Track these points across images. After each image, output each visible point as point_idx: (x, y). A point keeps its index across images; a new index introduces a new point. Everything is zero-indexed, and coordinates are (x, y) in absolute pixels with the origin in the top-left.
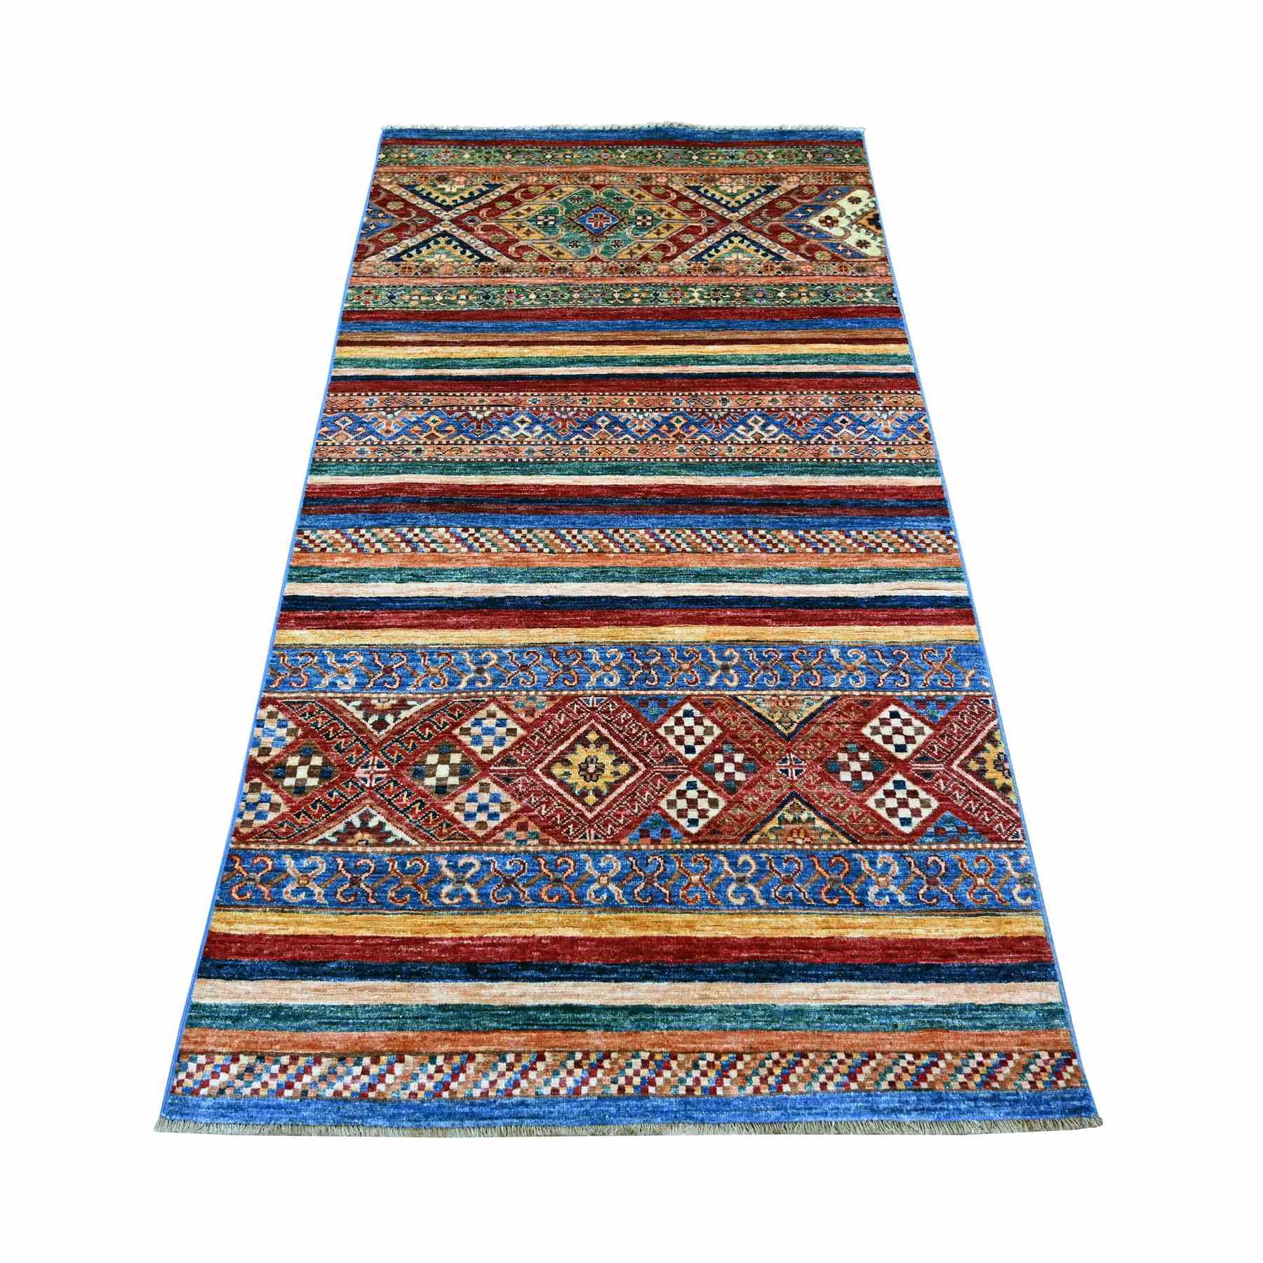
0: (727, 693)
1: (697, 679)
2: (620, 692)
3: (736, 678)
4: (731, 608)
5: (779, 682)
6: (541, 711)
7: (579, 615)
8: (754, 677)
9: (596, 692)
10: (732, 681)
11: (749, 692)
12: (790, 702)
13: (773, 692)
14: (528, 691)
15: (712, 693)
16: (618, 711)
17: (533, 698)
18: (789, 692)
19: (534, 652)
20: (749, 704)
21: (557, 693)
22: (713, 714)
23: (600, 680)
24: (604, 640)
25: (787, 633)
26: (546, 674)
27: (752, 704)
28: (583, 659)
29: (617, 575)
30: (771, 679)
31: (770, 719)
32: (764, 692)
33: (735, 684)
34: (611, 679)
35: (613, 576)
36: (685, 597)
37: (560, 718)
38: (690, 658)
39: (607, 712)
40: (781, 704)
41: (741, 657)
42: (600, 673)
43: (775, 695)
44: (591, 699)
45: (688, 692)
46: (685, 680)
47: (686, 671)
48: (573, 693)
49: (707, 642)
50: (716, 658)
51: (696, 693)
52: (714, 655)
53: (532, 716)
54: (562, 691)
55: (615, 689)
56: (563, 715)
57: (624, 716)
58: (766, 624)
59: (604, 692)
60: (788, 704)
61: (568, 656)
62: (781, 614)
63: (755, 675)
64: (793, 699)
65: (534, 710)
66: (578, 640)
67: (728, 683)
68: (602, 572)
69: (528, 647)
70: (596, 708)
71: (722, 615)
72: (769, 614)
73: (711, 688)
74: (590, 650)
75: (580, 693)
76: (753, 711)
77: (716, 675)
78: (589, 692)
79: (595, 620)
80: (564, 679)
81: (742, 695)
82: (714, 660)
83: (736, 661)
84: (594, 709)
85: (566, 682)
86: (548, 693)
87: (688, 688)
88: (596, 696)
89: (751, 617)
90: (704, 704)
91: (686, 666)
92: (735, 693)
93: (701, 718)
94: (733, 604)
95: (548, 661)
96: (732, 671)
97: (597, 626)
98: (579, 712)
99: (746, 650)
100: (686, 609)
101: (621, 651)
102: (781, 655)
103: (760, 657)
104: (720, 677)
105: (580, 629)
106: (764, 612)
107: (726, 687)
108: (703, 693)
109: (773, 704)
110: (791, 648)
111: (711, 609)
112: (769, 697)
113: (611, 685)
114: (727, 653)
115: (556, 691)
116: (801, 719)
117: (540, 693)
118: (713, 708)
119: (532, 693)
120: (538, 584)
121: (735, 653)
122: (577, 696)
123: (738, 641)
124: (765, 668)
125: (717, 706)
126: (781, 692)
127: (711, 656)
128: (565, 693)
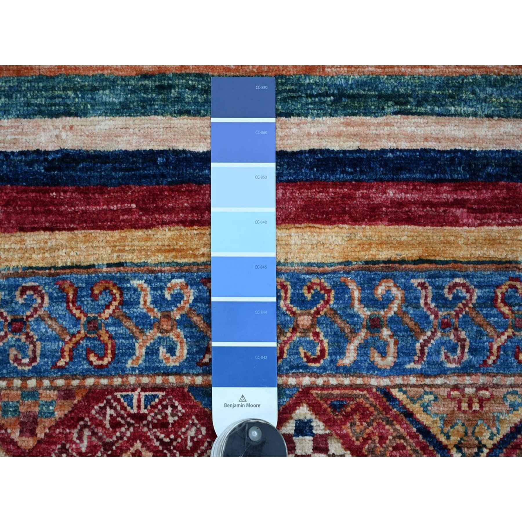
0: (374, 382)
1: (323, 351)
2: (187, 380)
3: (392, 349)
4: (396, 182)
5: (467, 357)
6: (48, 423)
7: (117, 201)
8: (423, 346)
9: (145, 380)
10: (384, 354)
11: (413, 380)
12: (481, 401)
13: (453, 380)
14: (24, 377)
15: (347, 381)
16: (181, 422)
17: (33, 394)
18: (482, 380)
19: (33, 288)
20: (410, 406)
21: (75, 383)
22: (346, 429)
23: (152, 352)
24: (161, 258)
25: (492, 242)
26: (57, 339)
27: (415, 408)
28: (122, 303)
29: (188, 96)
30: (453, 350)
31: (443, 439)
32: (439, 381)
33: (390, 360)
34: (171, 350)
35: (180, 99)
36: (312, 152)
37: (80, 438)
38: (314, 302)
39: (163, 425)
40: (465, 406)
41: (405, 300)
42: (153, 334)
43: (456, 387)
44: (135, 395)
45: (306, 381)
46: (301, 350)
47: (306, 331)
48: (104, 381)
49: (348, 263)
50: (361, 301)
51: (320, 381)
52: (356, 294)
53: (33, 433)
54: (84, 377)
55: (178, 372)
56: (87, 433)
57: (192, 432)
58: (456, 222)
59: (159, 380)
60: (476, 407)
61: (95, 298)
62: (486, 195)
63: (427, 341)
64: (487, 394)
65: (35, 422)
66: (115, 259)
67: (378, 359)
68: (160, 88)
69: (24, 276)
70: (144, 417)
71: (378, 198)
72: (466, 196)
73: (347, 371)
74: (135, 283)
75: (117, 381)
76: (416, 422)
77: (356, 342)
78: (132, 380)
79: (146, 211)
80: (89, 351)
81: (400, 387)
82: (356, 306)
83: (395, 308)
84: (140, 418)
85: (92, 358)
86: (60, 382)
87: (306, 370)
88: (144, 389)
89: (431, 204)
90: (333, 406)
91: (305, 321)
92: (385, 382)
93: (324, 438)
94: (400, 169)
95: (61, 308)
96: (386, 332)
97: (148, 226)
98: (115, 425)
99: (415, 282)
100: (313, 183)
101: (190, 283)
102: (477, 293)
103: (438, 298)
104: (363, 348)
105: (116, 234)
106: (455, 190)
107: (373, 368)
108: (333, 381)
109: (453, 405)
110: (497, 278)
111: (359, 184)
112: (444, 392)
113: (172, 363)
114: (380, 290)
115: (74, 377)
116: (497, 439)
117: (46, 383)
118: (348, 416)
119: (32, 383)
120: (39, 120)
121: (395, 291)
122: (111, 390)
123: (402, 262)
124: (445, 325)
125: (354, 411)
126: (468, 380)
127: (351, 298)
128: (90, 382)
